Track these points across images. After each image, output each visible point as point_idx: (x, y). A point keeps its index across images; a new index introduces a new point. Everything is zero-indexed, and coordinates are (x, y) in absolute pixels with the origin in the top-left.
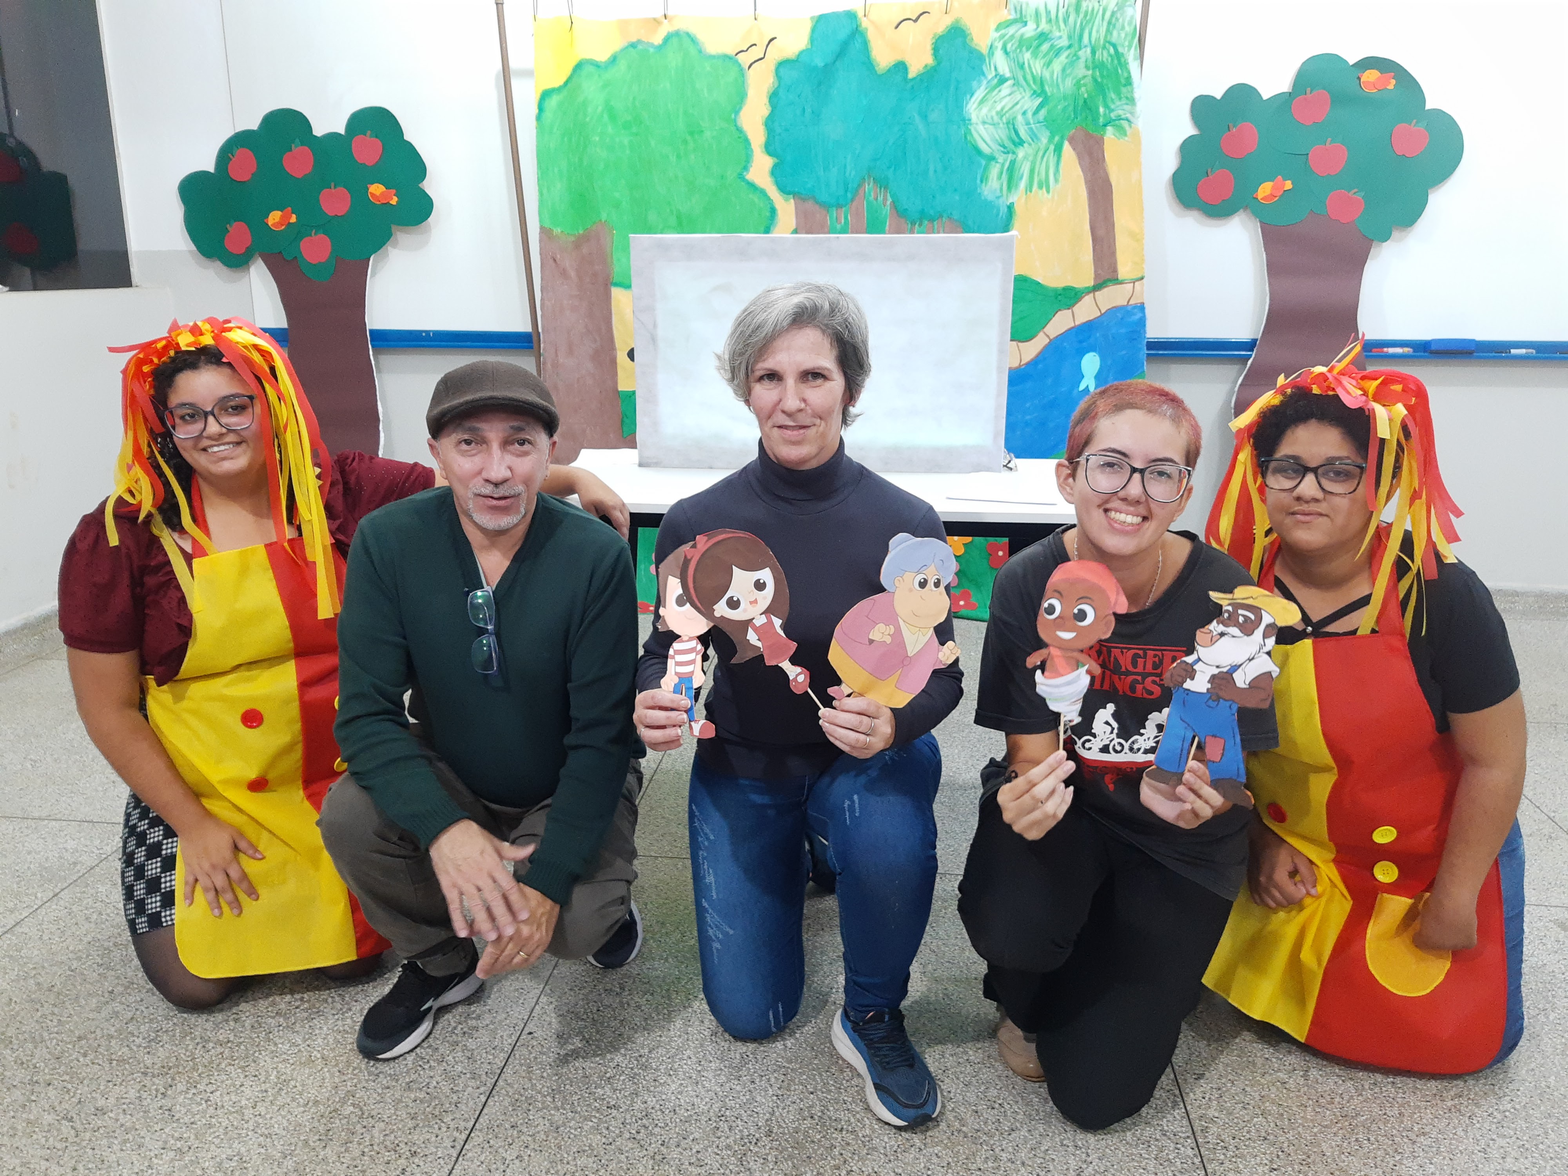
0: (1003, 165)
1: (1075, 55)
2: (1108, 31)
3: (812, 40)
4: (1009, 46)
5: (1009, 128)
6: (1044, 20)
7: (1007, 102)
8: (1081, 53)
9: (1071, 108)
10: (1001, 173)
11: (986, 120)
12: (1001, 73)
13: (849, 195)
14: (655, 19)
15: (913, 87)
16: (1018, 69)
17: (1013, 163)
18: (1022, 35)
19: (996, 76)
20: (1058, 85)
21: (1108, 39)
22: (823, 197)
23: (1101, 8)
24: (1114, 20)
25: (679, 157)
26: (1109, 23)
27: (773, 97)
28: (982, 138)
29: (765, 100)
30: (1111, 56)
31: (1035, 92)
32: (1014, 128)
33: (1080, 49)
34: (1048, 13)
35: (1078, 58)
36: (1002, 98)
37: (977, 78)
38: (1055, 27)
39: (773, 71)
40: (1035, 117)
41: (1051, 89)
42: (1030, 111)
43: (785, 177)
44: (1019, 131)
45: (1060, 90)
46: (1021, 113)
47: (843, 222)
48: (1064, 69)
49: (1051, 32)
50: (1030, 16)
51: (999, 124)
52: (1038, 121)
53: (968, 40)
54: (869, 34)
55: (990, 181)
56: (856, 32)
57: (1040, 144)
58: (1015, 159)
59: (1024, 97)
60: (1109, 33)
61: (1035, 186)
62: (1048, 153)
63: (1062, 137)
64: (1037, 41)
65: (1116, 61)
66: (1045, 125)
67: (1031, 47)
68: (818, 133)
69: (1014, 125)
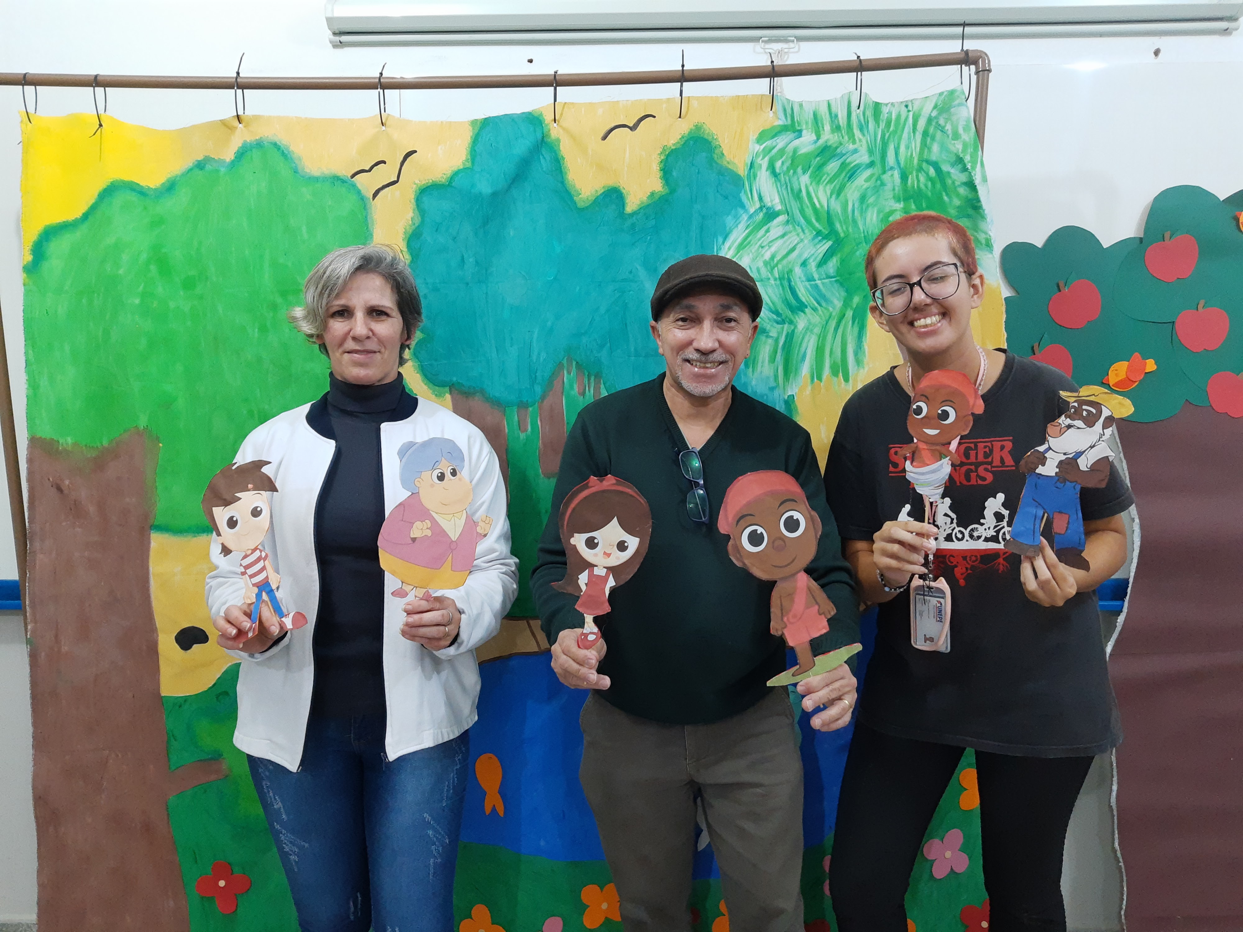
0: (777, 341)
1: (879, 178)
2: (924, 144)
3: (473, 153)
4: (778, 164)
5: (781, 284)
6: (827, 128)
7: (779, 247)
8: (886, 177)
10: (775, 352)
12: (769, 204)
13: (538, 389)
14: (223, 123)
15: (633, 226)
16: (792, 198)
17: (790, 337)
18: (795, 151)
19: (761, 208)
20: (854, 221)
21: (925, 157)
22: (496, 390)
23: (911, 114)
24: (931, 130)
25: (263, 329)
26: (925, 134)
27: (415, 241)
29: (403, 245)
30: (930, 179)
31: (819, 233)
32: (790, 286)
33: (884, 172)
34: (834, 117)
35: (883, 184)
36: (771, 242)
37: (733, 212)
38: (846, 138)
39: (413, 201)
40: (822, 270)
41: (844, 228)
42: (814, 261)
43: (436, 360)
44: (797, 290)
45: (859, 229)
46: (799, 264)
47: (529, 429)
48: (863, 198)
49: (841, 144)
50: (807, 123)
51: (769, 279)
52: (826, 274)
53: (715, 156)
54: (561, 148)
55: (760, 364)
56: (542, 144)
57: (831, 309)
58: (793, 331)
59: (802, 240)
60: (926, 149)
61: (827, 372)
62: (843, 322)
63: (864, 297)
64: (818, 159)
65: (938, 186)
66: (836, 281)
67: (809, 167)
68: (487, 293)
69: (789, 281)
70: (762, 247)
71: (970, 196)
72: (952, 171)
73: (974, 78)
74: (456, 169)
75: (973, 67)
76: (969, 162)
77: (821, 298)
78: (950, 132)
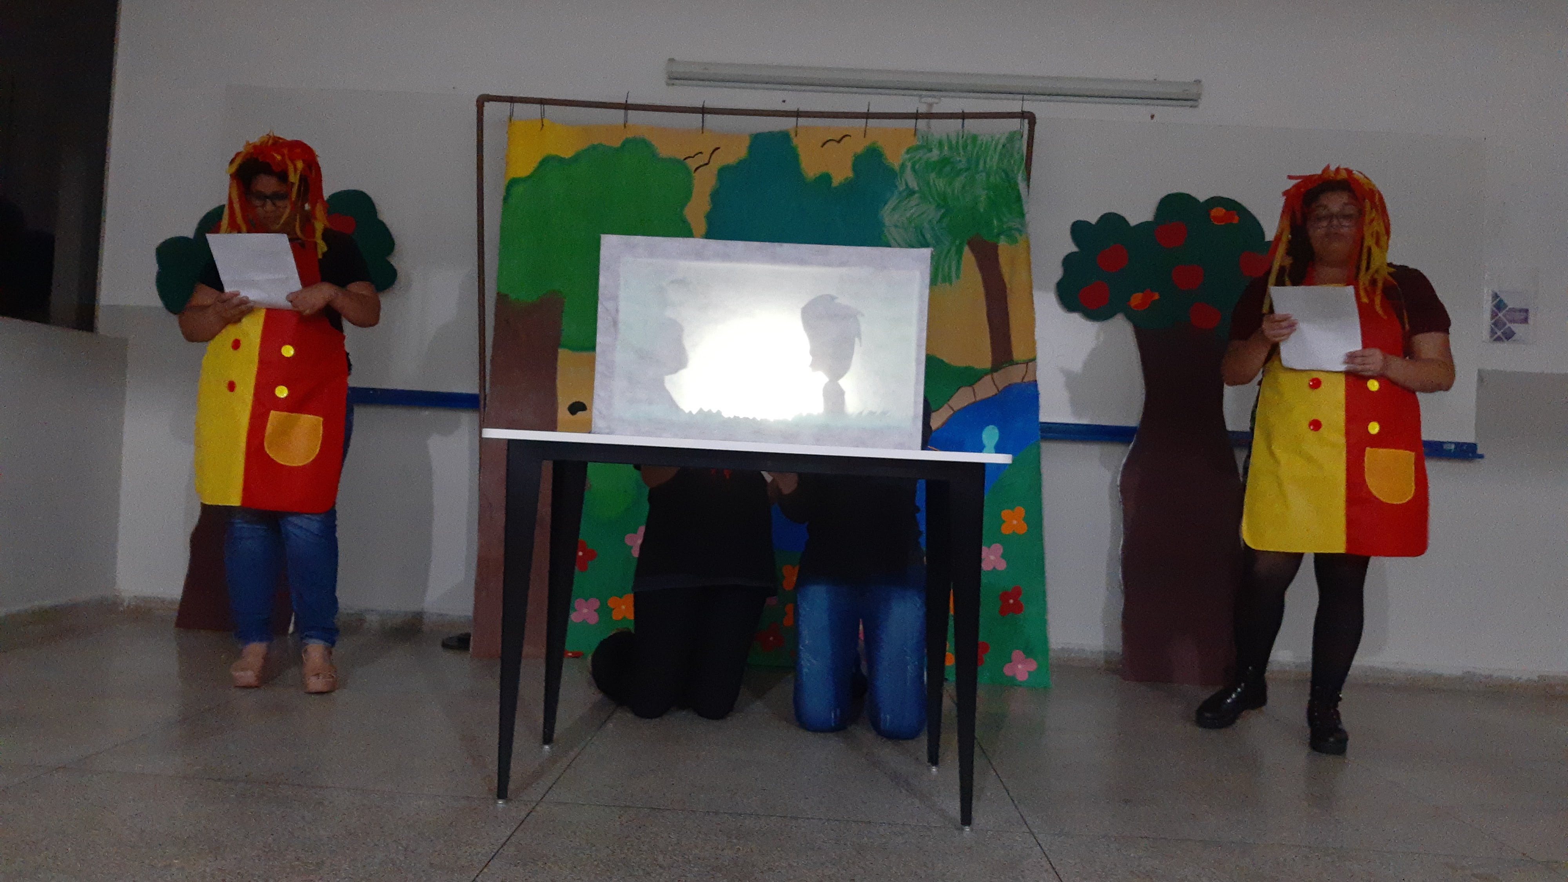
1: (973, 177)
2: (1001, 159)
3: (750, 151)
4: (917, 167)
5: (916, 231)
6: (946, 148)
7: (915, 211)
8: (977, 176)
9: (970, 218)
11: (899, 224)
12: (911, 187)
15: (835, 194)
16: (924, 185)
18: (928, 159)
19: (906, 189)
20: (959, 199)
21: (1000, 166)
23: (994, 142)
24: (1004, 151)
26: (1001, 153)
27: (715, 196)
28: (894, 239)
29: (708, 198)
30: (1003, 179)
31: (938, 204)
32: (921, 233)
33: (977, 172)
34: (950, 142)
35: (975, 180)
36: (911, 208)
37: (891, 190)
38: (956, 154)
39: (716, 174)
40: (939, 224)
41: (952, 202)
42: (935, 220)
44: (925, 234)
45: (960, 204)
46: (928, 221)
48: (963, 187)
49: (953, 157)
50: (935, 145)
51: (909, 228)
52: (941, 227)
53: (883, 159)
54: (799, 150)
56: (788, 147)
57: (943, 246)
59: (928, 208)
61: (939, 281)
62: (950, 254)
63: (962, 242)
64: (941, 164)
65: (1006, 183)
66: (947, 231)
67: (935, 169)
69: (921, 230)
70: (906, 210)
73: (1026, 126)
74: (741, 159)
75: (1027, 120)
77: (939, 241)
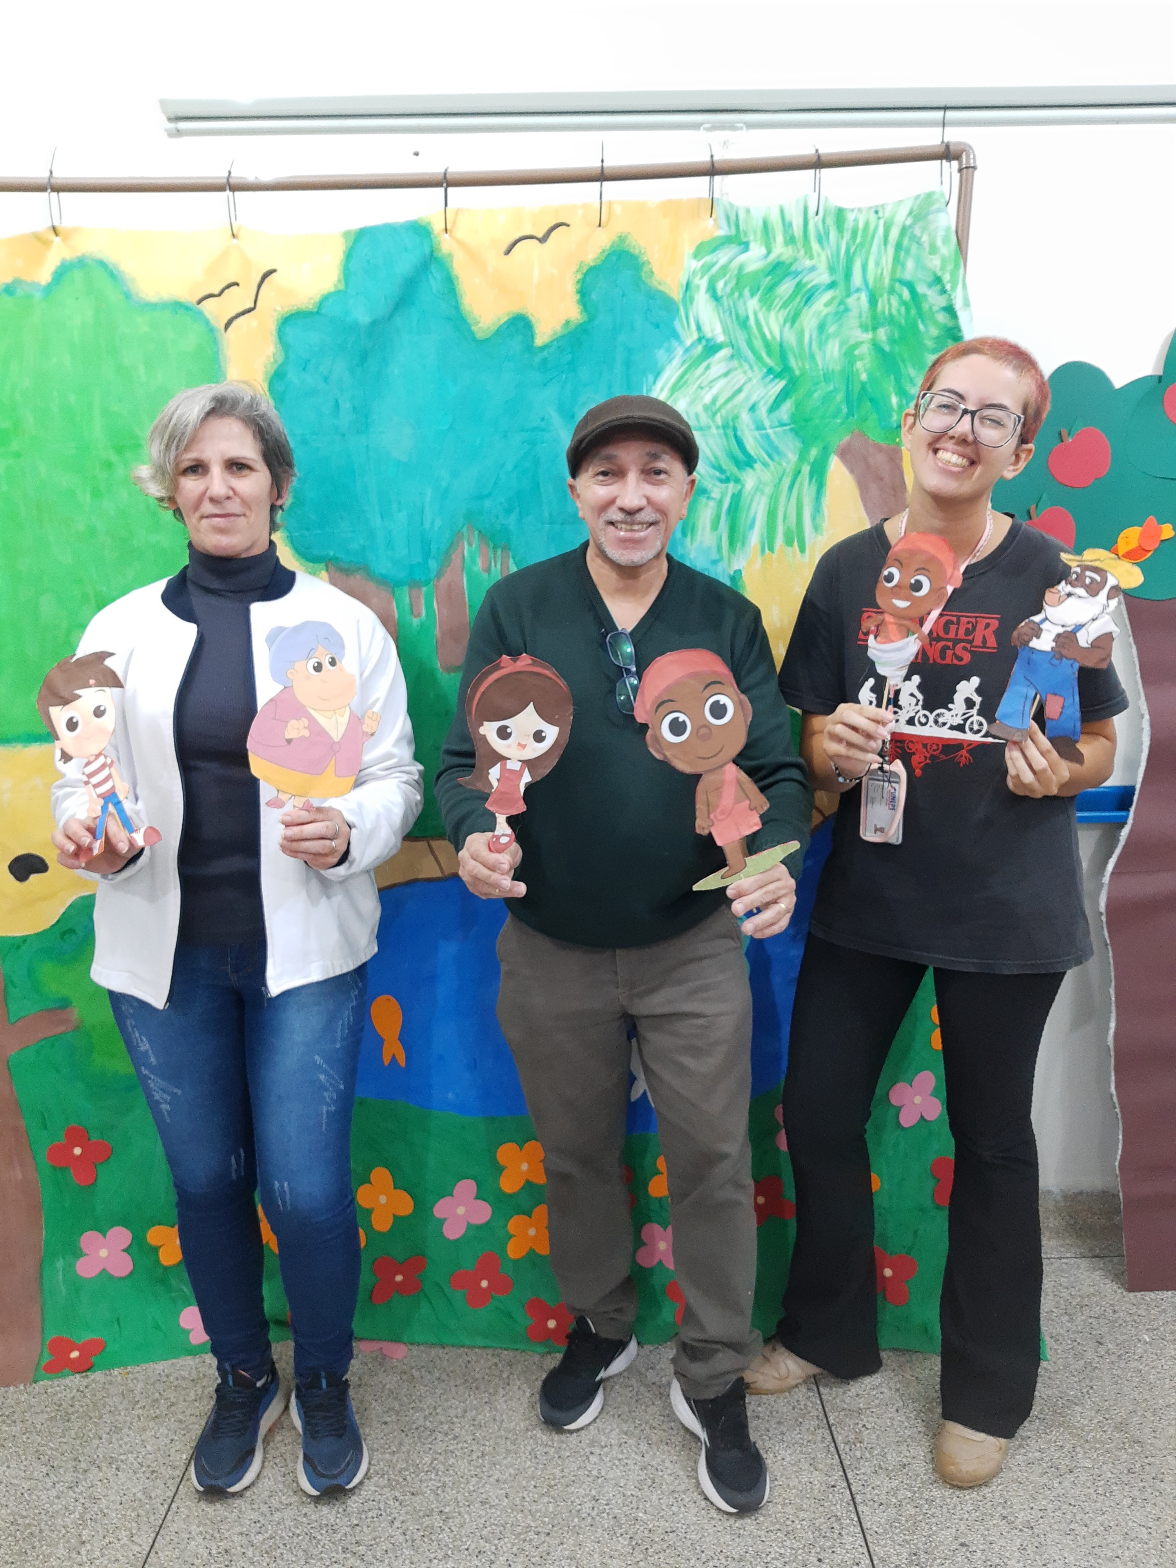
0: (720, 502)
2: (896, 260)
3: (347, 272)
4: (720, 285)
5: (726, 434)
6: (780, 239)
7: (721, 388)
8: (851, 301)
9: (840, 397)
10: (718, 518)
12: (709, 335)
13: (433, 565)
15: (544, 362)
16: (737, 327)
17: (736, 498)
18: (741, 268)
19: (700, 340)
20: (812, 356)
21: (898, 275)
22: (382, 567)
23: (882, 222)
24: (906, 241)
25: (96, 494)
26: (898, 246)
27: (277, 382)
30: (905, 303)
31: (770, 371)
32: (736, 436)
33: (848, 295)
34: (787, 226)
35: (847, 310)
36: (711, 382)
37: (666, 344)
38: (802, 252)
39: (275, 333)
40: (773, 415)
41: (800, 364)
42: (764, 405)
43: (308, 530)
44: (745, 441)
45: (817, 365)
46: (747, 408)
47: (424, 613)
48: (822, 327)
49: (796, 259)
50: (755, 233)
51: (710, 427)
52: (779, 421)
53: (643, 275)
54: (455, 265)
55: (699, 532)
56: (431, 259)
57: (784, 464)
58: (740, 491)
59: (750, 380)
60: (899, 267)
61: (779, 540)
62: (799, 480)
63: (824, 448)
64: (769, 278)
65: (913, 312)
66: (791, 429)
67: (759, 289)
68: (367, 447)
69: (735, 429)
70: (702, 388)
71: (950, 324)
72: (929, 292)
73: (956, 177)
74: (326, 292)
75: (955, 164)
76: (949, 282)
77: (773, 451)
78: (926, 245)
